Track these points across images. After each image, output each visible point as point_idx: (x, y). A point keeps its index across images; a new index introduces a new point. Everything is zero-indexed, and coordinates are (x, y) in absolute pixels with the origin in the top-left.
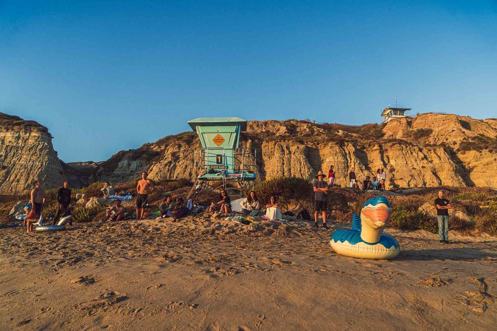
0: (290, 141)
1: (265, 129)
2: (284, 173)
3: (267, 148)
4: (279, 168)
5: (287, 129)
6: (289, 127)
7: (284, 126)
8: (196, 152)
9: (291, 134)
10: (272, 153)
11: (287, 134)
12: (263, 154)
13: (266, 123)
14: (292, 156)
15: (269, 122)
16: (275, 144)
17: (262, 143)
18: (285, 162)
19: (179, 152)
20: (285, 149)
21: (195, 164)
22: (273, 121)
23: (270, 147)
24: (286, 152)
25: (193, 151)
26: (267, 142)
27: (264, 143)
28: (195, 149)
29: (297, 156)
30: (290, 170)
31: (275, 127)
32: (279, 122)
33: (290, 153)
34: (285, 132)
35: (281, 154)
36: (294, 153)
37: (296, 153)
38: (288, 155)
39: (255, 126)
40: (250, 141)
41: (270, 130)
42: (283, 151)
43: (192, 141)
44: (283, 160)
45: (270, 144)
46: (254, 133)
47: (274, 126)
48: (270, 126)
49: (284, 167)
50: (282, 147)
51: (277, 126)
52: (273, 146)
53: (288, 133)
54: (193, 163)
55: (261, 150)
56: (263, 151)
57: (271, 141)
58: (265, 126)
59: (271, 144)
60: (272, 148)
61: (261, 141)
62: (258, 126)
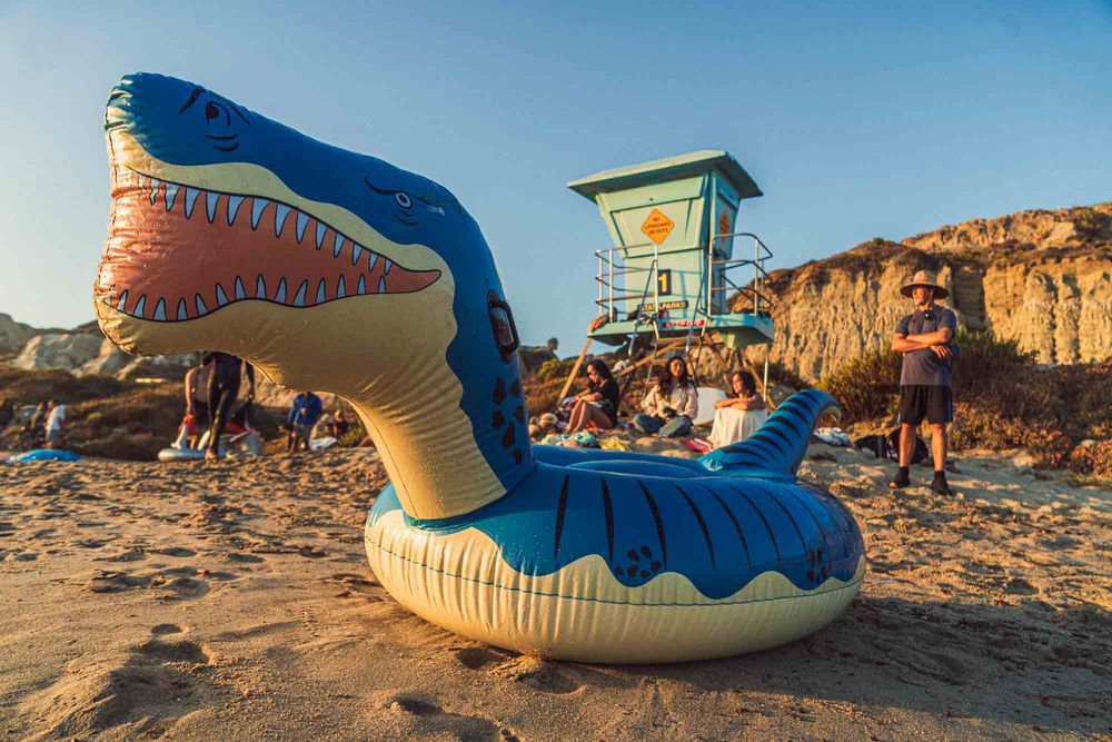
0: (1078, 261)
1: (1005, 236)
2: (1054, 354)
3: (1002, 284)
4: (1038, 339)
5: (1078, 228)
6: (1085, 224)
7: (1069, 221)
8: (795, 310)
9: (1090, 241)
10: (1018, 299)
11: (1076, 243)
12: (987, 304)
13: (1008, 222)
14: (1085, 302)
15: (1020, 218)
16: (1027, 272)
17: (984, 275)
18: (1059, 322)
20: (1060, 284)
21: (792, 339)
22: (1030, 212)
23: (1010, 283)
24: (1064, 290)
25: (788, 308)
26: (999, 267)
27: (992, 273)
28: (794, 302)
29: (1102, 301)
30: (1076, 343)
31: (1039, 229)
32: (1051, 213)
33: (1077, 293)
34: (1068, 239)
35: (1045, 300)
36: (1092, 292)
37: (1098, 292)
38: (1071, 302)
39: (973, 234)
40: (946, 270)
41: (1019, 237)
42: (1052, 288)
43: (787, 284)
44: (1054, 317)
45: (1009, 274)
46: (968, 251)
47: (1034, 227)
48: (1024, 229)
49: (1057, 336)
50: (1049, 279)
51: (1045, 224)
52: (1019, 279)
53: (1079, 238)
54: (788, 337)
55: (983, 293)
56: (989, 293)
57: (1012, 265)
58: (1007, 230)
59: (1013, 275)
60: (1015, 285)
61: (981, 268)
62: (983, 230)
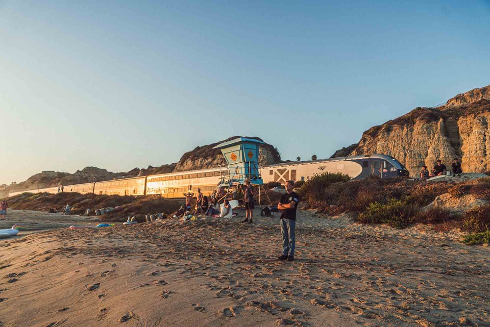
1: (482, 97)
2: (485, 152)
3: (465, 123)
8: (379, 143)
10: (471, 129)
12: (460, 133)
16: (475, 117)
17: (458, 120)
18: (488, 138)
19: (364, 146)
20: (489, 121)
23: (469, 122)
25: (376, 143)
26: (464, 116)
27: (461, 119)
28: (378, 140)
35: (482, 129)
40: (441, 120)
41: (488, 97)
42: (485, 123)
43: (377, 132)
44: (485, 136)
45: (468, 119)
49: (486, 144)
50: (484, 119)
52: (472, 121)
55: (458, 128)
56: (460, 128)
57: (470, 115)
58: (483, 94)
59: (470, 119)
60: (471, 123)
61: (456, 117)
62: (472, 96)
